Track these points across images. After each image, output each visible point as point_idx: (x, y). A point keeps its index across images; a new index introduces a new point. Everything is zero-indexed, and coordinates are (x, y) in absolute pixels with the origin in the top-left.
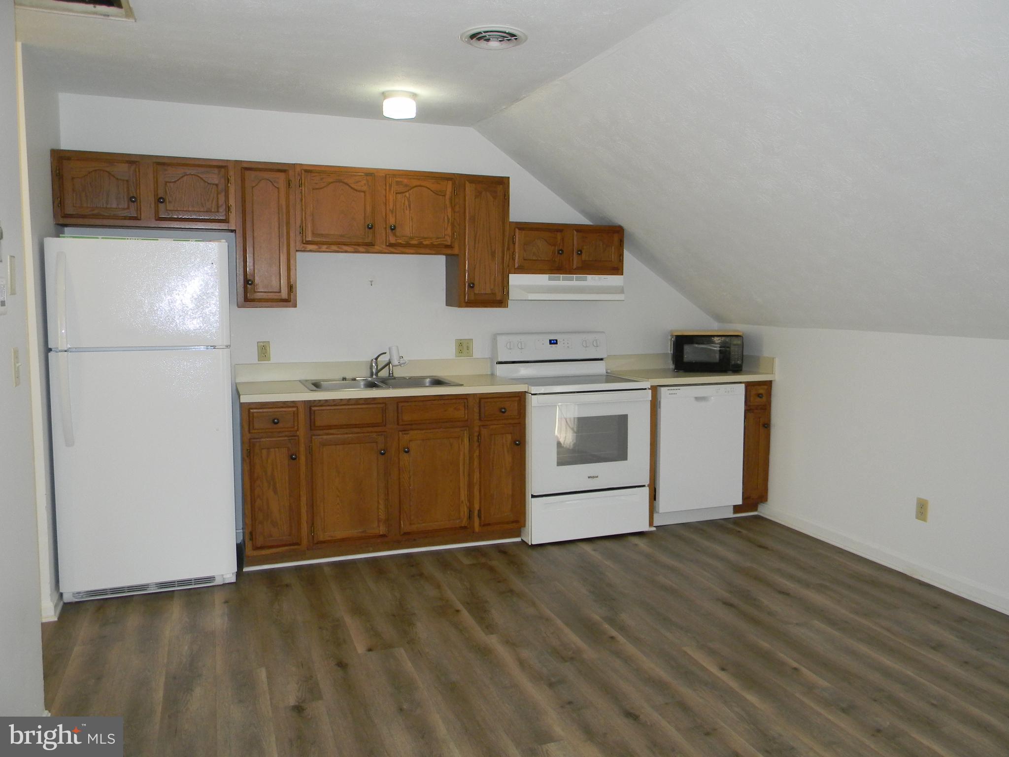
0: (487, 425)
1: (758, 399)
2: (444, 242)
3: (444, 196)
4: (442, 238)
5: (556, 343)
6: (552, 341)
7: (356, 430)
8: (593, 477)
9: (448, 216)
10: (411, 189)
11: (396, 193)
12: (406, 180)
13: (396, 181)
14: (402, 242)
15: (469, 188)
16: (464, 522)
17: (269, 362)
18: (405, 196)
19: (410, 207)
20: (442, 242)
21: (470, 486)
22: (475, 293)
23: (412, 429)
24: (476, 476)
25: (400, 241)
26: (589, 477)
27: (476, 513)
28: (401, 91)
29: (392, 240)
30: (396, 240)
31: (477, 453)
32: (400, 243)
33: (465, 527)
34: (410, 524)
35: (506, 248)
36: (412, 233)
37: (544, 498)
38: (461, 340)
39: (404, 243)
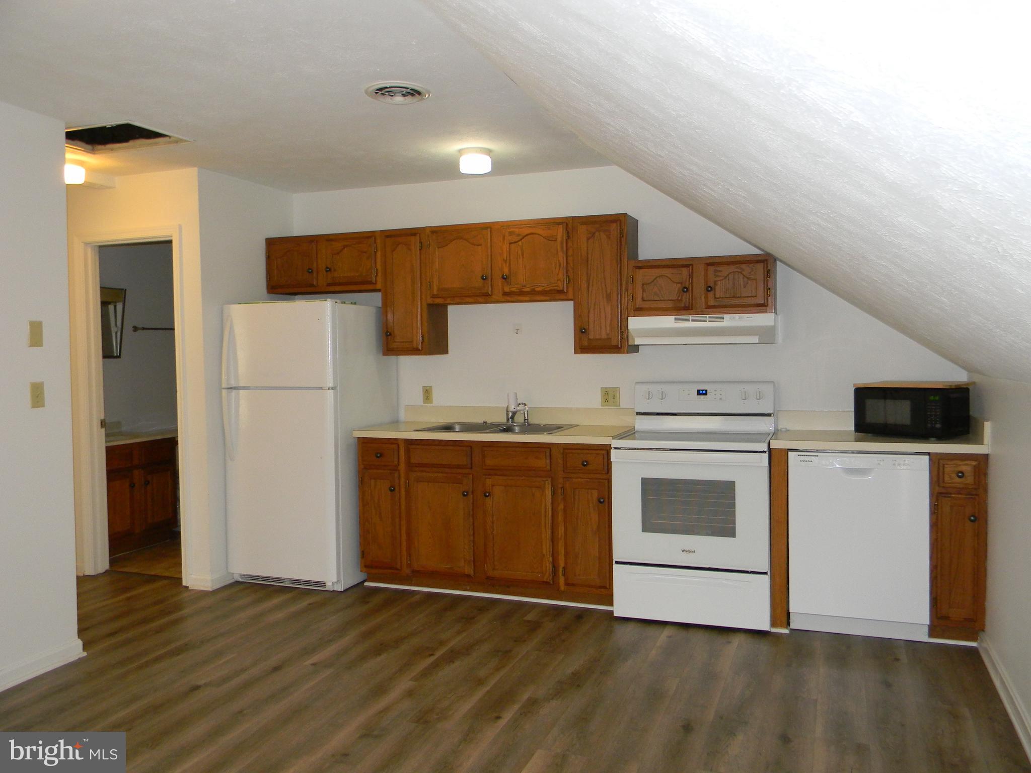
0: (571, 478)
1: (959, 480)
2: (556, 288)
3: (556, 240)
4: (555, 283)
5: (706, 394)
6: (701, 392)
7: (447, 470)
8: (690, 552)
9: (559, 260)
10: (523, 238)
11: (510, 243)
12: (517, 230)
13: (510, 232)
14: (516, 291)
15: (582, 230)
16: (547, 577)
17: (431, 405)
18: (519, 245)
19: (523, 255)
20: (551, 288)
21: (554, 540)
22: (589, 339)
23: (496, 475)
24: (561, 531)
25: (513, 290)
26: (683, 551)
27: (561, 570)
28: (471, 148)
29: (507, 289)
30: (510, 288)
31: (561, 507)
32: (514, 292)
33: (547, 583)
34: (494, 569)
35: (624, 289)
36: (526, 281)
37: (629, 566)
38: (606, 388)
39: (518, 291)
